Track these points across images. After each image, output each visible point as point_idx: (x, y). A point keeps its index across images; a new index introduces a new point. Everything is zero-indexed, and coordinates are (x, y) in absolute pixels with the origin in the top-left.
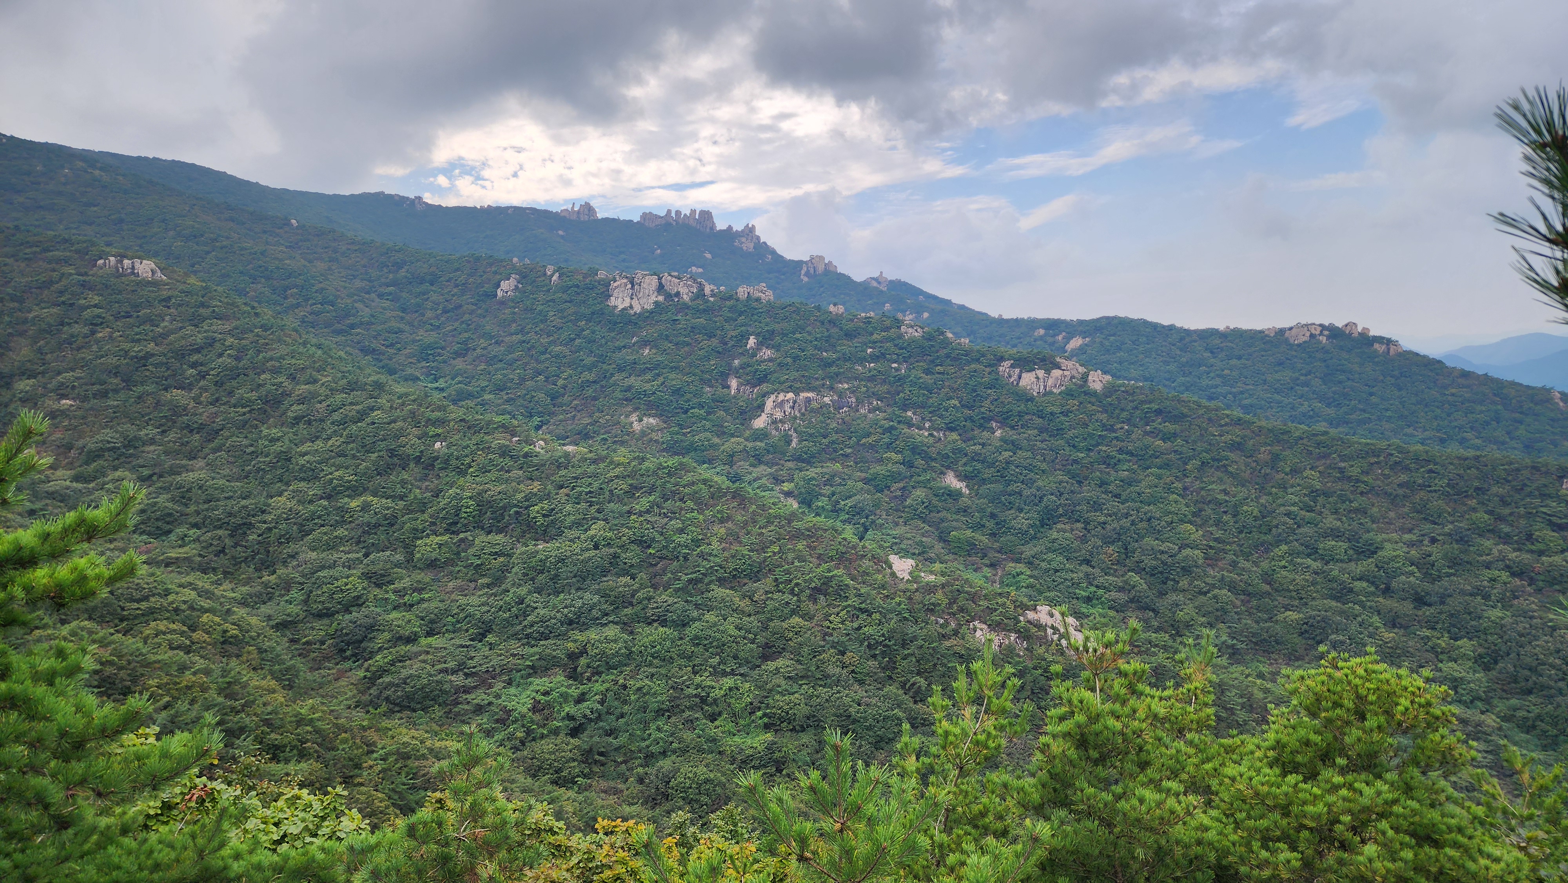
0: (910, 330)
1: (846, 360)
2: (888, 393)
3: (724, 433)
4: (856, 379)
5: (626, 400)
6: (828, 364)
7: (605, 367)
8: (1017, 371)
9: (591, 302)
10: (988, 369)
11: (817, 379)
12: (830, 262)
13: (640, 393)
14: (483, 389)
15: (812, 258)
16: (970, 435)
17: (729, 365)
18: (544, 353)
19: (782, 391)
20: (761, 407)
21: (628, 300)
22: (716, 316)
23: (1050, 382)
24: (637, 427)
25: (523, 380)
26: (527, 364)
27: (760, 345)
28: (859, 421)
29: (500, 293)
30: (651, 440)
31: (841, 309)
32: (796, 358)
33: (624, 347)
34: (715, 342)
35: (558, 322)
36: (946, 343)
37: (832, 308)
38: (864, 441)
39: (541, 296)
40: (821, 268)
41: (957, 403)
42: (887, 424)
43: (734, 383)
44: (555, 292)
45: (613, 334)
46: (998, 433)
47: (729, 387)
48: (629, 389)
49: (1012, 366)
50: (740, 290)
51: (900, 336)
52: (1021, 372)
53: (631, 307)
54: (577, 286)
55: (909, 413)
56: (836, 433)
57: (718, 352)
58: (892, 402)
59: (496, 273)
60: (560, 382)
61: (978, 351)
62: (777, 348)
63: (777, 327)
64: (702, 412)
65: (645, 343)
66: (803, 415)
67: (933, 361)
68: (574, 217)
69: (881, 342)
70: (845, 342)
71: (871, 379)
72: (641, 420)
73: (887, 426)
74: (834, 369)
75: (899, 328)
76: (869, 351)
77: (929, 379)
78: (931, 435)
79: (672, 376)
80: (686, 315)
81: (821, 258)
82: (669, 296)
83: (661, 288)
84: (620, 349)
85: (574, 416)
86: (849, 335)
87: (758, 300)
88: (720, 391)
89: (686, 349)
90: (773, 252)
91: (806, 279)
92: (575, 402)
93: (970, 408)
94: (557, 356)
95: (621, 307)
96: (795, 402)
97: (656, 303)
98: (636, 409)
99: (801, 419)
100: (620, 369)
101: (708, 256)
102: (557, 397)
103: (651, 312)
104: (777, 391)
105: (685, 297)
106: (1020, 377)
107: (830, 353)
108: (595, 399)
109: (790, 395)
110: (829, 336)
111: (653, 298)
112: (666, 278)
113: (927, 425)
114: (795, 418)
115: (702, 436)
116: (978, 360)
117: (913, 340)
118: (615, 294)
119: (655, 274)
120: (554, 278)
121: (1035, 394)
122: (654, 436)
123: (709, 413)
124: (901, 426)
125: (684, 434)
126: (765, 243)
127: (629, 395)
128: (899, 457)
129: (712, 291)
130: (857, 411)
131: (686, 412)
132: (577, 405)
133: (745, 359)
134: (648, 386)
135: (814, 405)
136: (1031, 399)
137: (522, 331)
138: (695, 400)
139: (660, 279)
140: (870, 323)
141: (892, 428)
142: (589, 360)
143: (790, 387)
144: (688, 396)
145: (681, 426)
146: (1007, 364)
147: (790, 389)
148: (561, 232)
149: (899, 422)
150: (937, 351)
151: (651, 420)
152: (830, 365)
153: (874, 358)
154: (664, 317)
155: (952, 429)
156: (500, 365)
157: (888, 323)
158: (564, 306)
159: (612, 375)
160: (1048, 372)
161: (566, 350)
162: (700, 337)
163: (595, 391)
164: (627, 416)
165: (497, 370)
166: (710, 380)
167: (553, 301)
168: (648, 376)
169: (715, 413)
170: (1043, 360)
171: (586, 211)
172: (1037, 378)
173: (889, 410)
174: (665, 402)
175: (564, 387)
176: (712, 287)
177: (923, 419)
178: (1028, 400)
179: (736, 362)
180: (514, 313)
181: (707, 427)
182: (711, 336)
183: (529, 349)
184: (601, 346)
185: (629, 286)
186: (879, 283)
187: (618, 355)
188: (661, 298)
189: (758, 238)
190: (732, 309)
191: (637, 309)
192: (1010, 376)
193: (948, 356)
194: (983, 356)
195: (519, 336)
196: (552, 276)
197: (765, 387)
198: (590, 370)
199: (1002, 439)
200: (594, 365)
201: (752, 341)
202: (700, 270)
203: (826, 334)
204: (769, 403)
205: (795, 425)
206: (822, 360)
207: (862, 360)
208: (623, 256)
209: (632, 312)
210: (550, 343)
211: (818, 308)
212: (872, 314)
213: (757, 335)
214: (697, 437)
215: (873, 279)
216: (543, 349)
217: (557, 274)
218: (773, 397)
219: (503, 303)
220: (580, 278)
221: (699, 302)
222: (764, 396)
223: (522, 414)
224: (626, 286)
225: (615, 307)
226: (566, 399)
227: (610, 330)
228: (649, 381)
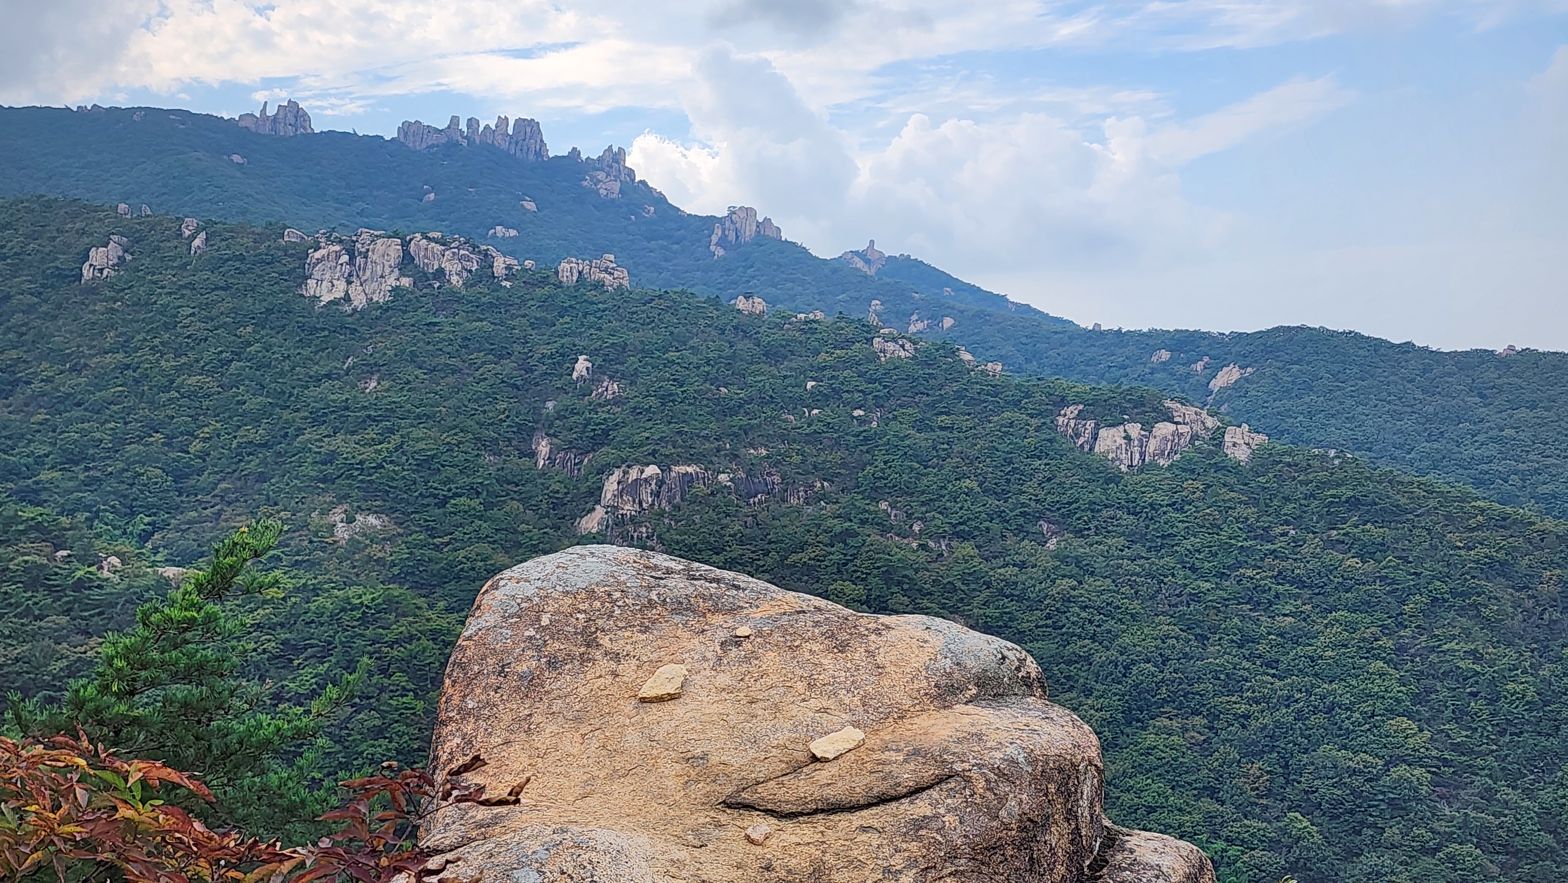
0: (891, 346)
1: (763, 403)
2: (844, 465)
3: (519, 545)
4: (783, 439)
5: (324, 480)
6: (729, 410)
7: (286, 415)
8: (1090, 425)
9: (266, 288)
10: (1034, 422)
11: (707, 438)
12: (767, 220)
13: (351, 467)
14: (40, 461)
15: (732, 212)
16: (996, 547)
17: (536, 410)
18: (167, 389)
19: (637, 461)
20: (595, 494)
21: (341, 285)
22: (513, 317)
23: (1152, 445)
24: (342, 533)
25: (120, 442)
26: (130, 410)
27: (597, 372)
28: (785, 521)
29: (87, 273)
30: (370, 558)
31: (759, 305)
32: (666, 399)
33: (328, 376)
34: (508, 366)
35: (198, 327)
36: (959, 370)
37: (741, 303)
38: (794, 557)
39: (168, 278)
40: (749, 232)
41: (975, 485)
42: (838, 526)
43: (543, 448)
44: (196, 270)
45: (306, 352)
46: (1052, 544)
47: (533, 455)
48: (330, 458)
49: (1080, 416)
50: (564, 266)
51: (874, 357)
52: (1097, 427)
53: (347, 299)
54: (241, 258)
55: (883, 505)
56: (741, 543)
57: (515, 386)
58: (850, 484)
59: (83, 232)
60: (196, 446)
61: (1018, 386)
62: (631, 378)
63: (632, 338)
64: (475, 503)
65: (370, 368)
66: (677, 508)
67: (932, 405)
68: (266, 129)
69: (833, 368)
70: (765, 368)
71: (813, 438)
72: (350, 520)
73: (838, 529)
74: (740, 420)
75: (870, 341)
76: (810, 384)
77: (922, 440)
78: (923, 547)
79: (417, 433)
80: (455, 314)
81: (749, 212)
82: (422, 278)
83: (406, 262)
84: (318, 380)
85: (219, 514)
86: (772, 355)
87: (599, 285)
88: (516, 463)
89: (451, 379)
90: (660, 200)
91: (720, 252)
92: (223, 485)
93: (1002, 495)
94: (192, 395)
95: (326, 298)
96: (661, 483)
97: (396, 291)
98: (343, 498)
99: (672, 517)
100: (317, 420)
101: (530, 206)
102: (187, 476)
103: (385, 308)
104: (626, 463)
105: (454, 279)
106: (1095, 437)
107: (734, 389)
108: (262, 478)
109: (652, 470)
110: (733, 357)
111: (392, 281)
112: (418, 244)
113: (916, 528)
114: (662, 514)
115: (472, 550)
116: (1017, 404)
117: (896, 365)
118: (317, 274)
119: (396, 235)
120: (197, 242)
121: (1124, 468)
122: (375, 551)
123: (488, 506)
124: (868, 529)
125: (437, 548)
126: (643, 182)
127: (330, 469)
128: (860, 590)
129: (509, 268)
130: (784, 500)
131: (443, 504)
132: (226, 490)
133: (566, 400)
134: (368, 453)
135: (700, 488)
136: (1115, 478)
137: (124, 347)
138: (464, 480)
139: (405, 244)
140: (814, 331)
141: (848, 533)
142: (254, 403)
143: (653, 453)
144: (449, 472)
145: (432, 532)
146: (1071, 411)
147: (653, 457)
148: (236, 158)
149: (863, 522)
150: (942, 387)
151: (372, 520)
152: (733, 412)
153: (819, 399)
154: (410, 318)
155: (963, 537)
156: (77, 413)
157: (849, 331)
158: (213, 296)
159: (300, 431)
160: (1148, 427)
161: (211, 383)
162: (479, 357)
163: (264, 462)
164: (324, 513)
165: (69, 422)
166: (495, 441)
167: (191, 286)
168: (371, 433)
169: (500, 505)
170: (1140, 403)
171: (291, 119)
172: (1128, 438)
173: (845, 499)
174: (401, 484)
175: (203, 455)
176: (510, 261)
177: (909, 516)
178: (1108, 481)
179: (550, 405)
180: (113, 311)
181: (483, 533)
182: (502, 355)
183: (137, 381)
184: (282, 374)
185: (345, 258)
186: (868, 262)
187: (313, 392)
188: (406, 282)
189: (631, 173)
190: (545, 303)
191: (359, 300)
192: (1078, 435)
193: (960, 396)
194: (1028, 395)
195: (120, 356)
196: (193, 237)
197: (606, 453)
198: (256, 422)
199: (1061, 557)
200: (265, 412)
201: (582, 365)
202: (513, 233)
203: (728, 352)
204: (611, 486)
205: (662, 529)
206: (717, 401)
207: (798, 403)
209: (348, 309)
210: (178, 369)
211: (715, 302)
212: (819, 315)
213: (592, 354)
214: (462, 553)
215: (856, 253)
216: (164, 381)
217: (203, 235)
218: (617, 474)
219: (92, 290)
220: (249, 242)
221: (481, 288)
222: (600, 472)
223: (114, 510)
224: (338, 257)
225: (316, 298)
226: (205, 479)
227: (302, 343)
228: (373, 442)
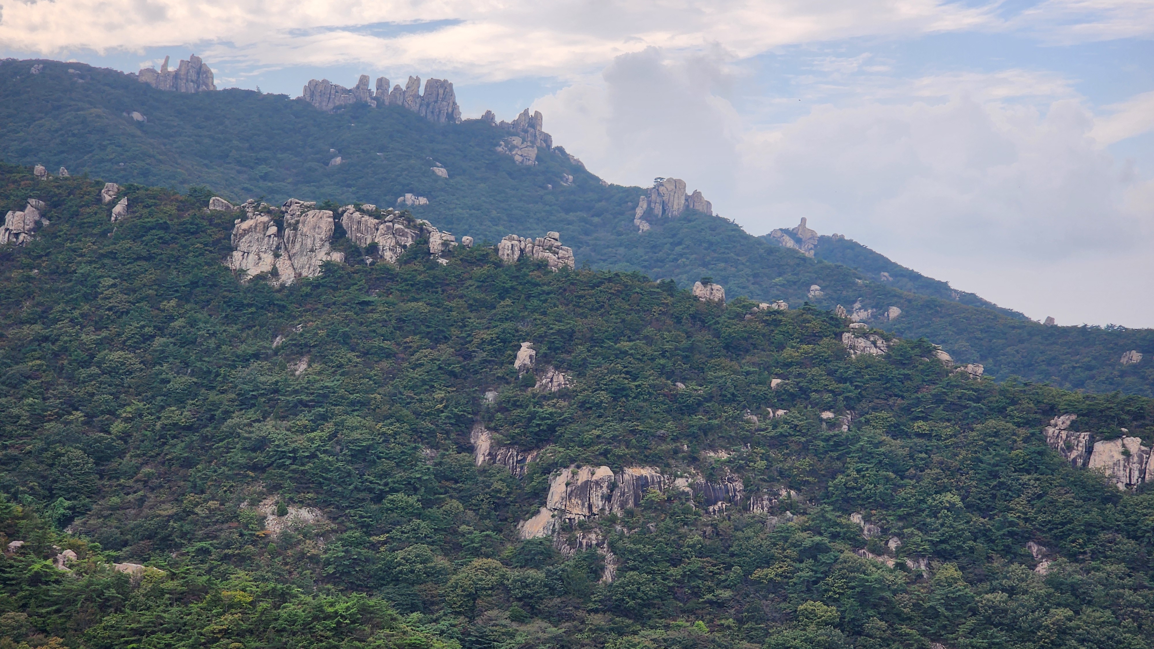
0: (862, 342)
1: (724, 400)
2: (812, 472)
3: (458, 547)
4: (745, 440)
5: (254, 468)
6: (687, 408)
7: (213, 396)
8: (1084, 437)
9: (190, 260)
10: (1023, 432)
11: (662, 439)
12: (697, 194)
13: (283, 455)
15: (660, 183)
16: (982, 569)
17: (475, 401)
18: (85, 364)
19: (587, 461)
20: (540, 495)
21: (268, 259)
22: (450, 298)
24: (273, 525)
25: (39, 419)
26: (49, 385)
27: (542, 361)
28: (749, 532)
30: (302, 555)
31: (718, 292)
32: (618, 392)
33: (256, 356)
34: (446, 351)
35: (119, 300)
36: (936, 372)
37: (699, 290)
38: (758, 573)
39: (87, 245)
40: (677, 206)
41: (956, 499)
42: (808, 540)
43: (483, 441)
44: (117, 239)
45: (233, 329)
46: (1043, 568)
47: (471, 449)
48: (261, 444)
49: (1074, 427)
50: (505, 244)
51: (841, 354)
52: (1092, 440)
53: (275, 273)
54: (165, 227)
55: (856, 519)
56: (700, 554)
57: (453, 374)
58: (819, 494)
60: (117, 427)
61: (1003, 392)
62: (578, 369)
63: (580, 324)
64: (412, 500)
65: (299, 349)
66: (630, 514)
67: (907, 410)
68: (166, 86)
69: (800, 364)
70: (726, 362)
71: (778, 442)
72: (282, 513)
73: (808, 543)
74: (699, 419)
75: (838, 336)
76: (775, 382)
77: (898, 447)
78: (901, 566)
79: (353, 420)
80: (388, 292)
81: (678, 185)
82: (354, 253)
83: (338, 235)
84: (246, 360)
85: (142, 501)
86: (733, 348)
87: (542, 265)
88: (454, 457)
89: (385, 364)
90: (578, 169)
91: (645, 226)
92: (146, 470)
93: (985, 511)
94: (112, 371)
95: (253, 272)
96: (612, 486)
97: (327, 267)
98: (273, 489)
99: (625, 524)
100: (245, 403)
101: (441, 172)
102: (108, 459)
103: (316, 285)
104: (577, 461)
105: (388, 255)
106: (1089, 450)
107: (693, 385)
108: (188, 463)
109: (604, 472)
110: (691, 349)
111: (322, 256)
112: (350, 215)
113: (893, 544)
114: (613, 520)
115: (412, 550)
116: (1001, 411)
117: (867, 364)
118: (243, 245)
119: (327, 206)
120: (118, 208)
121: (1121, 487)
122: (309, 547)
123: (427, 503)
124: (839, 545)
125: (374, 546)
126: (560, 149)
127: (260, 457)
128: (832, 612)
129: (445, 244)
130: (746, 509)
131: (379, 498)
132: (149, 476)
133: (508, 391)
134: (300, 441)
135: (655, 493)
136: (1113, 497)
137: (42, 318)
138: (400, 475)
139: (337, 216)
140: (777, 323)
141: (819, 548)
142: (179, 382)
143: (605, 453)
144: (386, 464)
145: (367, 529)
146: (1063, 421)
147: (604, 457)
148: (137, 116)
149: (834, 536)
150: (918, 389)
151: (305, 513)
152: (691, 409)
153: (785, 398)
154: (341, 296)
155: (945, 556)
157: (815, 324)
158: (135, 267)
159: (227, 414)
160: (1149, 442)
161: (132, 359)
162: (415, 340)
163: (189, 447)
164: (254, 503)
166: (432, 433)
167: (112, 255)
168: (303, 419)
169: (440, 503)
170: (1139, 415)
171: (193, 75)
172: (1126, 453)
173: (814, 510)
174: (335, 475)
175: (125, 437)
176: (447, 236)
177: (885, 531)
178: (1106, 500)
179: (490, 396)
180: (29, 279)
181: (423, 533)
182: (438, 338)
183: (56, 355)
184: (208, 352)
185: (273, 230)
186: (799, 241)
187: (242, 373)
188: (337, 257)
189: (547, 138)
190: (484, 283)
191: (287, 276)
192: (1070, 448)
193: (939, 400)
194: (1013, 402)
195: (37, 327)
196: (113, 203)
197: (550, 450)
198: (181, 402)
199: (1051, 581)
200: (190, 392)
201: (525, 353)
202: (423, 201)
203: (685, 343)
204: (558, 487)
205: (613, 536)
206: (674, 397)
207: (760, 402)
208: (263, 169)
209: (275, 284)
210: (100, 343)
211: (670, 288)
212: (783, 305)
213: (537, 341)
214: (400, 555)
215: (786, 231)
216: (84, 356)
217: (124, 201)
218: (566, 474)
219: (8, 256)
220: (171, 209)
221: (417, 266)
222: (546, 471)
223: (32, 491)
224: (266, 227)
225: (242, 272)
226: (128, 461)
227: (228, 320)
228: (303, 430)
